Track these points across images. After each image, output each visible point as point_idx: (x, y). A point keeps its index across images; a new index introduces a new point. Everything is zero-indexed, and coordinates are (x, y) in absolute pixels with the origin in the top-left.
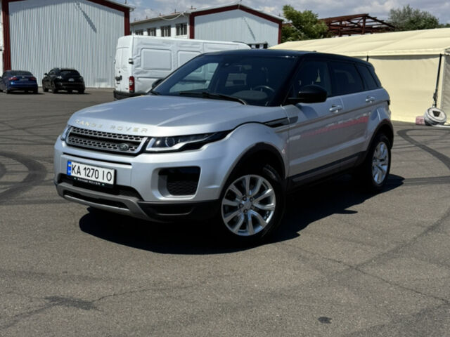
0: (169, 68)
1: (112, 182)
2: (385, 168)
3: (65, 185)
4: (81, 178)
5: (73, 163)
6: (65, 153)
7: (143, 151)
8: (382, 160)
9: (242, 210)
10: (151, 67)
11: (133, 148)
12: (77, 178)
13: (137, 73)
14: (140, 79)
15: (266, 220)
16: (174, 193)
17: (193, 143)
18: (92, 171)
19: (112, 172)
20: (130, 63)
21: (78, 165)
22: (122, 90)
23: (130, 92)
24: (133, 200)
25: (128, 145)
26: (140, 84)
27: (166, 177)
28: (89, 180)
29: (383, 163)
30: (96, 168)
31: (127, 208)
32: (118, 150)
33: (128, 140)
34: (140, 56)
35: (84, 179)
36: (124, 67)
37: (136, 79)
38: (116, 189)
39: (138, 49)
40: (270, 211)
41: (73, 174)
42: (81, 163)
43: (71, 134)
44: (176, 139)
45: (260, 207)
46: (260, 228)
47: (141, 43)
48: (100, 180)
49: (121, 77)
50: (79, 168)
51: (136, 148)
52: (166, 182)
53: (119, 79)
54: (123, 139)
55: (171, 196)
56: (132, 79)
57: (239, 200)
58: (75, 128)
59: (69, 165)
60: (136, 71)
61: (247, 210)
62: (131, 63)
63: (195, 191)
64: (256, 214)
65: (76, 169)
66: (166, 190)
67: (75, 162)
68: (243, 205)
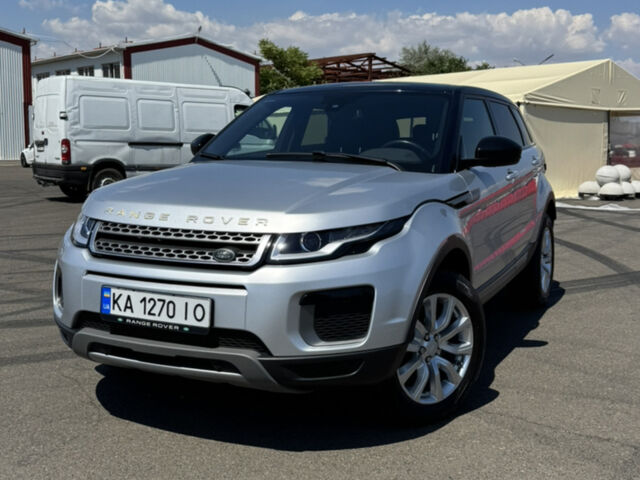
0: (125, 125)
1: (205, 324)
2: (549, 266)
3: (90, 333)
4: (136, 319)
5: (113, 290)
6: (90, 272)
7: (265, 261)
8: (545, 256)
9: (424, 356)
10: (95, 124)
11: (245, 257)
12: (125, 318)
13: (74, 135)
14: (78, 143)
15: (458, 371)
16: (328, 336)
17: (355, 242)
18: (159, 304)
19: (207, 304)
20: (62, 118)
21: (125, 293)
22: (49, 161)
23: (63, 163)
24: (249, 354)
25: (235, 252)
26: (80, 150)
27: (312, 308)
28: (152, 322)
29: (547, 260)
30: (168, 298)
31: (237, 371)
32: (212, 261)
33: (231, 241)
34: (78, 107)
35: (140, 320)
36: (51, 125)
37: (72, 143)
38: (214, 336)
39: (75, 96)
40: (463, 356)
41: (115, 312)
42: (134, 290)
43: (100, 235)
44: (325, 236)
45: (449, 349)
46: (451, 387)
47: (80, 88)
48: (179, 319)
49: (46, 140)
50: (129, 298)
51: (251, 256)
52: (311, 319)
53: (43, 144)
54: (218, 240)
55: (323, 343)
56: (66, 143)
57: (419, 340)
58: (106, 223)
59: (106, 295)
60: (73, 131)
61: (430, 357)
62: (65, 118)
63: (366, 330)
64: (445, 362)
65: (122, 302)
66: (313, 333)
67: (119, 287)
68: (425, 349)
